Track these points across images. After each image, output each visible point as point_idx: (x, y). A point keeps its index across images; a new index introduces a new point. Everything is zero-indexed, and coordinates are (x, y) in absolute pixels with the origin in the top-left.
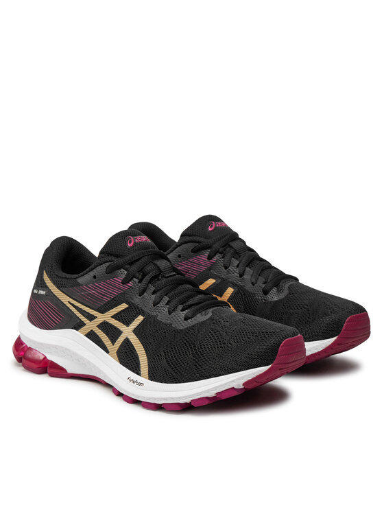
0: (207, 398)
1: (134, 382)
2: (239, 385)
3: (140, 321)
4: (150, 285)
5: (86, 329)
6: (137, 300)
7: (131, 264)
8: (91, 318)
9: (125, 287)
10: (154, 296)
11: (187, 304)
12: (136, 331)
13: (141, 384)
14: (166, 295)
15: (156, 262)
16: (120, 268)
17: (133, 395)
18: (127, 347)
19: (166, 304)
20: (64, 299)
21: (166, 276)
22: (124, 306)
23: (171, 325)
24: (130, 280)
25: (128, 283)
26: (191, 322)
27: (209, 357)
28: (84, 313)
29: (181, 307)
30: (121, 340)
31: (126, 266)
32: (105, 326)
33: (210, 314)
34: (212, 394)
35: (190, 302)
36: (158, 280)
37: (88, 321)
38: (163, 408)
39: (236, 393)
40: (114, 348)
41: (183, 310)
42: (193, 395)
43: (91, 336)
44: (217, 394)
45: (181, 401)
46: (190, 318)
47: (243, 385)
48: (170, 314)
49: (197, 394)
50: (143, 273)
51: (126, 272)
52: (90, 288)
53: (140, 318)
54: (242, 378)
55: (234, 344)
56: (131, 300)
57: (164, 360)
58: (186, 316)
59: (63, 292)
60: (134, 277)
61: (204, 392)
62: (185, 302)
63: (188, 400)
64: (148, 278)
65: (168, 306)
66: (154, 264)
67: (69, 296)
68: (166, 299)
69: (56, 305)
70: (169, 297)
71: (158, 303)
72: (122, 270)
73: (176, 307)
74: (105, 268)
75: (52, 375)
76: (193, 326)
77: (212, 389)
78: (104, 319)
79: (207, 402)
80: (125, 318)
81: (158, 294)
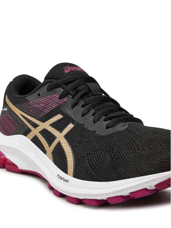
0: (122, 196)
1: (62, 179)
2: (151, 187)
3: (71, 128)
4: (80, 100)
5: (32, 135)
6: (69, 112)
7: (67, 84)
8: (35, 126)
9: (61, 101)
10: (83, 108)
11: (109, 116)
12: (66, 137)
13: (67, 181)
14: (93, 108)
15: (87, 84)
16: (58, 87)
17: (60, 190)
18: (59, 150)
19: (93, 115)
20: (18, 112)
21: (95, 94)
22: (59, 117)
23: (95, 132)
24: (65, 96)
25: (63, 98)
26: (110, 131)
27: (125, 160)
28: (31, 123)
29: (104, 117)
30: (55, 143)
31: (63, 86)
32: (44, 133)
33: (127, 126)
34: (126, 193)
35: (112, 115)
36: (88, 97)
37: (33, 128)
38: (83, 203)
39: (148, 194)
40: (50, 149)
41: (105, 120)
42: (109, 193)
43: (35, 140)
44: (131, 193)
45: (99, 198)
46: (110, 127)
47: (155, 186)
48: (94, 123)
49: (113, 193)
50: (76, 91)
51: (62, 90)
52: (35, 103)
53: (71, 126)
54: (154, 180)
55: (147, 150)
56: (65, 112)
57: (87, 161)
58: (107, 125)
59: (18, 108)
60: (68, 93)
61: (119, 191)
62: (108, 115)
63: (105, 198)
64: (79, 94)
65: (93, 117)
66: (86, 84)
67: (21, 110)
68: (93, 111)
69: (13, 117)
70: (95, 110)
71: (85, 115)
72: (60, 88)
73: (100, 118)
74: (47, 87)
75: (9, 170)
76: (113, 134)
77: (126, 189)
78: (44, 127)
79: (121, 201)
80: (59, 126)
81: (87, 107)
